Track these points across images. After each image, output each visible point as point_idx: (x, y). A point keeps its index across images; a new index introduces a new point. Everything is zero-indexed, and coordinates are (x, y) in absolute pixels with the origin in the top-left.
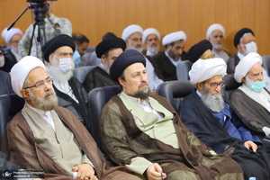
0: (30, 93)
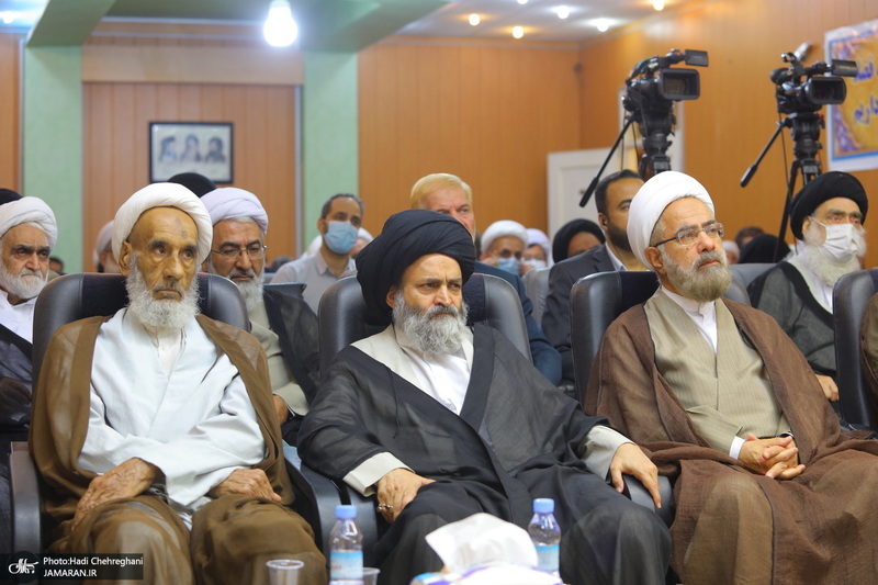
0: (665, 256)
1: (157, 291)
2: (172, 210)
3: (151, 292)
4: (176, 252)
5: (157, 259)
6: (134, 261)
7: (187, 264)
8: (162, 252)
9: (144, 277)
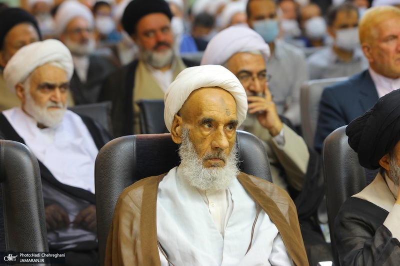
1: (206, 160)
2: (217, 90)
3: (201, 160)
4: (221, 127)
5: (206, 133)
6: (185, 133)
7: (230, 135)
8: (210, 126)
9: (195, 147)
